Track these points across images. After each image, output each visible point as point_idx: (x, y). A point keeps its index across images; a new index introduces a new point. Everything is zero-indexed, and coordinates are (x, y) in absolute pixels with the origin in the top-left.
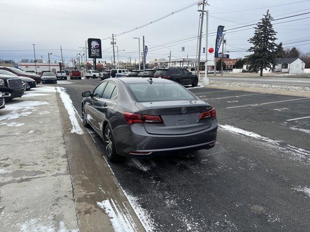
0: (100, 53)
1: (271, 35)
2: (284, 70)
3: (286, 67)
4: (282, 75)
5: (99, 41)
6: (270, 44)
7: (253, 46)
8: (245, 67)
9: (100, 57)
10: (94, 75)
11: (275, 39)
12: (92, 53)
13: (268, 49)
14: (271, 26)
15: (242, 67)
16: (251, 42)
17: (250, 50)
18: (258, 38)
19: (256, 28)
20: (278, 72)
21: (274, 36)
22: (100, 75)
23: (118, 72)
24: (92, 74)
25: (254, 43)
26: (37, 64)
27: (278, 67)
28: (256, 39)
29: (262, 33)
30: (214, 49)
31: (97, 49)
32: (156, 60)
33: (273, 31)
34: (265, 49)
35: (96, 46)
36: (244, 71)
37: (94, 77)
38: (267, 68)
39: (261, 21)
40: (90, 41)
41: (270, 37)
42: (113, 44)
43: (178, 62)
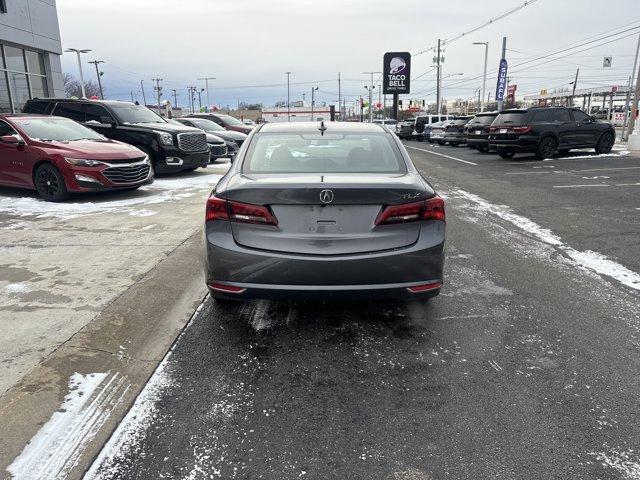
0: (407, 82)
5: (406, 57)
9: (407, 91)
12: (391, 84)
23: (430, 120)
26: (292, 109)
31: (400, 74)
32: (543, 92)
35: (399, 68)
40: (388, 57)
42: (438, 61)
43: (597, 95)
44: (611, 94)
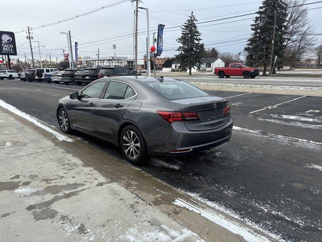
0: (15, 48)
1: (196, 36)
2: (208, 69)
3: (210, 66)
4: (208, 73)
5: (11, 34)
6: (196, 44)
7: (182, 45)
8: (173, 66)
9: (15, 54)
10: (11, 75)
11: (200, 39)
12: (4, 49)
13: (194, 49)
14: (195, 27)
15: (170, 66)
16: (179, 42)
17: (179, 50)
18: (185, 38)
19: (183, 29)
20: (203, 70)
21: (199, 36)
22: (19, 75)
23: (45, 71)
24: (8, 74)
25: (182, 43)
27: (203, 66)
28: (184, 39)
29: (188, 34)
30: (156, 48)
31: (10, 44)
32: (80, 58)
33: (197, 32)
34: (192, 49)
35: (8, 41)
36: (173, 70)
37: (11, 77)
38: (195, 67)
39: (187, 22)
41: (195, 37)
42: (29, 38)
43: (107, 60)
44: (111, 60)
